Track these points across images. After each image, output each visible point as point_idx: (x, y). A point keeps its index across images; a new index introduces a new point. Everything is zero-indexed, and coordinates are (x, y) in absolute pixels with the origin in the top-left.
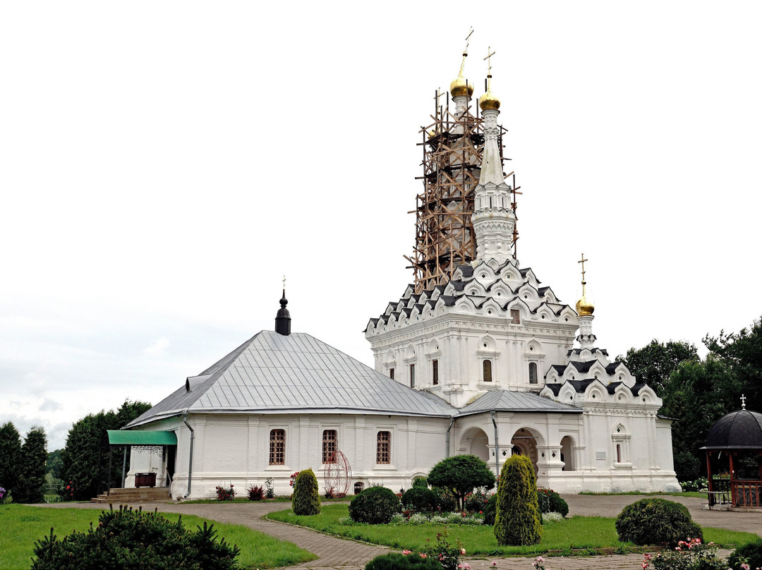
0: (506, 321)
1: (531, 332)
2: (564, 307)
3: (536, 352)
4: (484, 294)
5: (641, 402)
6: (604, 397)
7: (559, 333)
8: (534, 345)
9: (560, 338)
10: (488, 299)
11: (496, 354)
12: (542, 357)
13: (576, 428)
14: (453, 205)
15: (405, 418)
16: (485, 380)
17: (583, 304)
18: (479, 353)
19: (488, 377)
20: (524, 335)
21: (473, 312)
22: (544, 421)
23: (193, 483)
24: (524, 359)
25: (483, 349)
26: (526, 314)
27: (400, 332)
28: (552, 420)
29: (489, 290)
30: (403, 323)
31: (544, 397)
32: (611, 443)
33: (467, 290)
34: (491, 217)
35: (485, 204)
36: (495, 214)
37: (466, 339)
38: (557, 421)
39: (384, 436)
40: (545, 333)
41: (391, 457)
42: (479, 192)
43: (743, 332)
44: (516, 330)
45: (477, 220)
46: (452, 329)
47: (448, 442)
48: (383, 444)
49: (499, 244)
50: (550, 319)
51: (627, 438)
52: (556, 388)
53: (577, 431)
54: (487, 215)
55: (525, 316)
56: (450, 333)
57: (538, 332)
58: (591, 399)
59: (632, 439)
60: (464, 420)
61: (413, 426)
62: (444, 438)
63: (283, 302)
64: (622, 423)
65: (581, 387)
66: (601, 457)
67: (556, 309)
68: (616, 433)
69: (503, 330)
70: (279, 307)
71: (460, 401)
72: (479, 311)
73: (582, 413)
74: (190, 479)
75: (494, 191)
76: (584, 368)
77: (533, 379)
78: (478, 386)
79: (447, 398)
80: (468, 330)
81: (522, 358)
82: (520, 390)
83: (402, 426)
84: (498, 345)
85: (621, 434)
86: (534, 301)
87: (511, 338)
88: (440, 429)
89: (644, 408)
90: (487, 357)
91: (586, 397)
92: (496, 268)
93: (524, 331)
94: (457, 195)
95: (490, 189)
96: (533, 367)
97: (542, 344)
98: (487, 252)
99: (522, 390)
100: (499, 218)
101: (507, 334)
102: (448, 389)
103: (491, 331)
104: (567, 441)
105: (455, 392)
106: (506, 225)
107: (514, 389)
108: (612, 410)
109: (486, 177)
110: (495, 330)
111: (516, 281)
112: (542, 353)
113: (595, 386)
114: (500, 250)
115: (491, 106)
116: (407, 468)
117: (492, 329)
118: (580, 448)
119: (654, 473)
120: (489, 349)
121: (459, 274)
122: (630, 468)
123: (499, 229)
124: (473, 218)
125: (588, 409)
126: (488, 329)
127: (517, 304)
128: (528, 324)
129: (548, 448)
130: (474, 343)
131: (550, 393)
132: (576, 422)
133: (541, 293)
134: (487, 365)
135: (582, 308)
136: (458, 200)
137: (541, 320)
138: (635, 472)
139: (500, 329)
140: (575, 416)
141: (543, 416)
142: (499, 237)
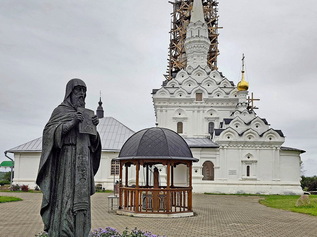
0: (191, 100)
1: (210, 104)
3: (214, 116)
5: (267, 140)
6: (236, 137)
7: (230, 104)
8: (213, 112)
10: (179, 88)
11: (185, 119)
12: (217, 118)
13: (214, 156)
16: (178, 133)
18: (175, 118)
19: (180, 131)
20: (204, 107)
21: (168, 96)
24: (205, 120)
25: (177, 116)
28: (195, 152)
29: (182, 83)
32: (241, 165)
34: (190, 42)
37: (166, 111)
38: (199, 152)
40: (220, 105)
44: (199, 104)
46: (156, 106)
48: (116, 166)
49: (195, 57)
50: (223, 96)
51: (255, 162)
53: (215, 158)
55: (205, 96)
57: (215, 105)
58: (226, 139)
59: (258, 163)
63: (100, 103)
64: (251, 153)
66: (233, 173)
67: (227, 90)
68: (246, 159)
69: (191, 105)
70: (98, 105)
72: (173, 95)
73: (219, 147)
75: (193, 27)
77: (211, 131)
80: (167, 107)
81: (203, 119)
82: (200, 137)
84: (187, 113)
85: (250, 159)
86: (213, 87)
87: (196, 109)
89: (271, 144)
90: (180, 121)
91: (222, 138)
92: (191, 71)
93: (204, 104)
96: (212, 124)
97: (217, 111)
99: (202, 137)
100: (194, 42)
101: (194, 107)
103: (182, 106)
104: (208, 164)
106: (199, 46)
107: (197, 137)
108: (243, 145)
109: (191, 20)
110: (185, 105)
112: (218, 116)
113: (229, 131)
114: (195, 60)
117: (183, 104)
118: (216, 168)
119: (274, 183)
120: (182, 116)
122: (256, 180)
123: (195, 48)
125: (223, 145)
126: (180, 105)
127: (200, 90)
128: (207, 100)
130: (171, 113)
132: (215, 153)
134: (180, 124)
137: (217, 97)
138: (258, 182)
139: (188, 104)
142: (195, 53)
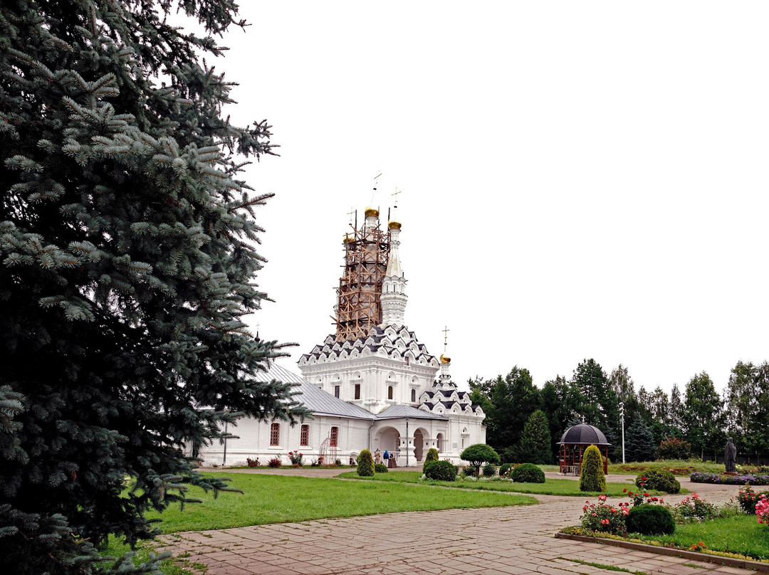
0: (402, 364)
1: (414, 371)
2: (432, 357)
3: (416, 383)
4: (391, 345)
5: (476, 416)
6: (459, 412)
7: (428, 373)
8: (415, 379)
9: (428, 376)
10: (394, 349)
11: (396, 383)
12: (418, 386)
13: (444, 429)
14: (367, 287)
15: (348, 419)
16: (389, 398)
17: (444, 356)
18: (387, 382)
19: (390, 397)
20: (410, 373)
21: (386, 356)
22: (430, 424)
23: (227, 456)
24: (409, 387)
25: (389, 379)
26: (413, 359)
27: (329, 365)
28: (434, 423)
29: (394, 343)
30: (332, 359)
31: (421, 410)
32: (460, 438)
33: (382, 342)
34: (395, 298)
35: (391, 289)
36: (398, 296)
37: (381, 373)
38: (436, 425)
39: (335, 429)
40: (421, 372)
41: (338, 442)
42: (386, 281)
43: (500, 378)
44: (407, 369)
45: (385, 299)
46: (374, 366)
47: (369, 434)
48: (334, 435)
49: (398, 315)
50: (425, 364)
51: (468, 435)
52: (431, 406)
53: (445, 431)
54: (393, 296)
55: (412, 361)
56: (372, 369)
57: (418, 371)
58: (453, 413)
59: (470, 436)
60: (380, 422)
61: (352, 424)
62: (367, 432)
64: (466, 427)
65: (449, 405)
66: (455, 445)
67: (428, 358)
68: (463, 433)
69: (400, 369)
71: (376, 410)
72: (389, 356)
73: (448, 420)
74: (225, 453)
75: (396, 282)
76: (448, 394)
77: (413, 400)
78: (386, 402)
79: (367, 408)
80: (382, 368)
82: (407, 405)
83: (345, 424)
84: (397, 378)
85: (464, 433)
86: (417, 352)
87: (404, 374)
88: (365, 426)
89: (476, 419)
90: (391, 385)
91: (451, 412)
92: (397, 330)
93: (410, 370)
94: (368, 281)
95: (394, 280)
96: (413, 392)
97: (419, 379)
98: (390, 319)
99: (411, 405)
100: (400, 299)
101: (402, 371)
102: (368, 402)
103: (393, 369)
104: (439, 436)
105: (374, 405)
108: (462, 419)
109: (391, 272)
110: (396, 368)
111: (407, 339)
112: (419, 384)
113: (456, 405)
115: (395, 226)
116: (347, 449)
118: (446, 441)
120: (392, 380)
121: (373, 331)
124: (382, 297)
125: (451, 418)
126: (392, 367)
127: (409, 354)
128: (413, 366)
129: (431, 440)
130: (385, 374)
131: (427, 408)
132: (445, 425)
133: (420, 347)
134: (390, 389)
135: (445, 359)
136: (371, 284)
137: (420, 364)
139: (398, 368)
140: (445, 423)
141: (430, 421)
